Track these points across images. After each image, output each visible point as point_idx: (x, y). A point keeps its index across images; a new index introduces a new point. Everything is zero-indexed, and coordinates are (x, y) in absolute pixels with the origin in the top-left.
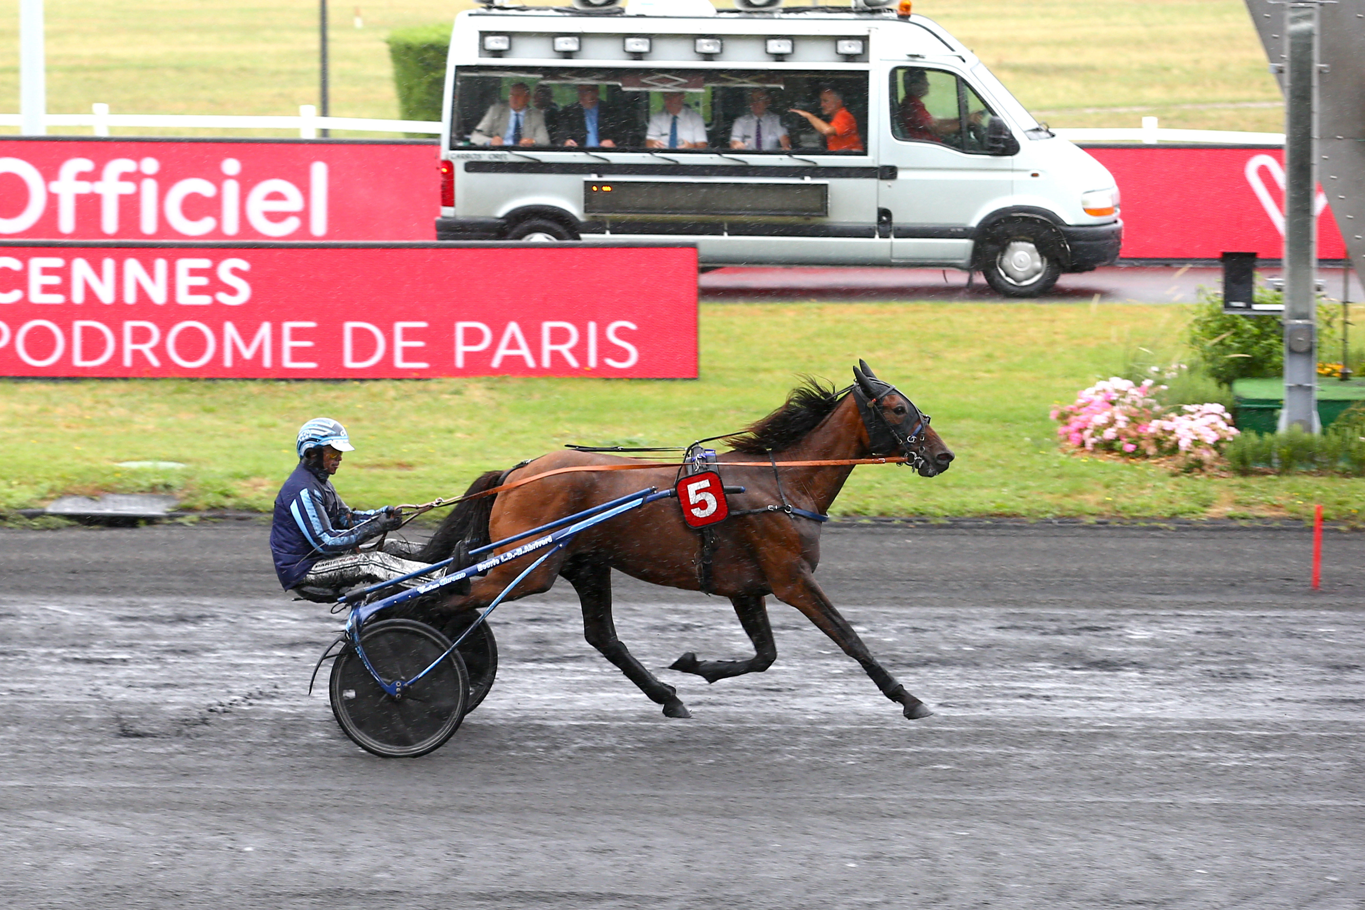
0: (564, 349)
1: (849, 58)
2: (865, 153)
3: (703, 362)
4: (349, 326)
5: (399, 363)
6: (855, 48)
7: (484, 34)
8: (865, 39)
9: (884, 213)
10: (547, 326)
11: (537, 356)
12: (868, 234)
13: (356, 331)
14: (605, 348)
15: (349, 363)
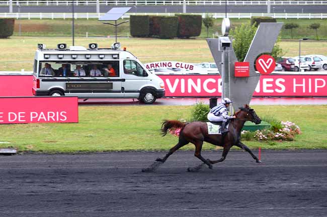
0: (52, 117)
1: (115, 58)
2: (119, 76)
3: (79, 119)
4: (9, 113)
5: (19, 120)
6: (116, 56)
7: (45, 55)
8: (118, 55)
9: (123, 88)
10: (49, 113)
11: (47, 118)
12: (119, 92)
13: (11, 114)
14: (60, 117)
15: (10, 120)
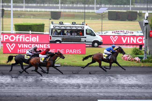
1: (82, 28)
2: (84, 36)
6: (83, 27)
8: (84, 27)
9: (85, 40)
12: (84, 42)
